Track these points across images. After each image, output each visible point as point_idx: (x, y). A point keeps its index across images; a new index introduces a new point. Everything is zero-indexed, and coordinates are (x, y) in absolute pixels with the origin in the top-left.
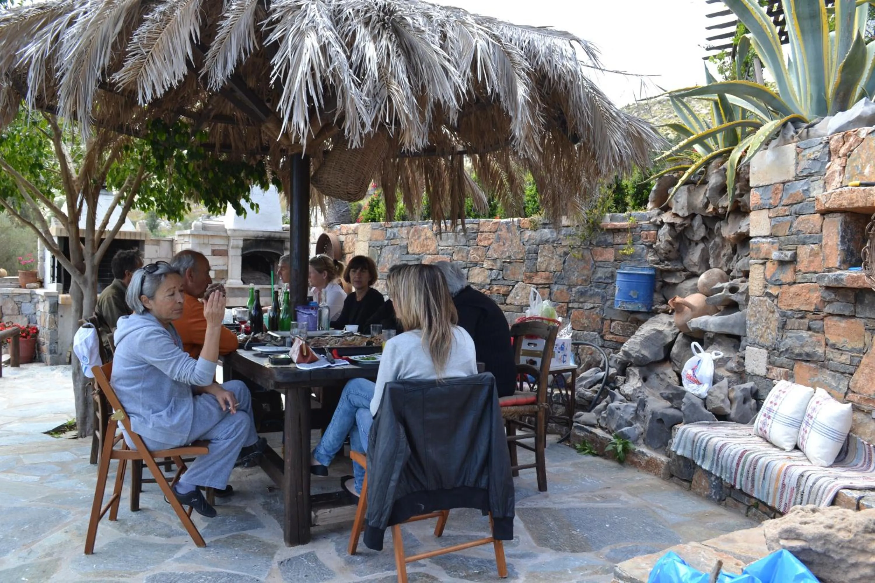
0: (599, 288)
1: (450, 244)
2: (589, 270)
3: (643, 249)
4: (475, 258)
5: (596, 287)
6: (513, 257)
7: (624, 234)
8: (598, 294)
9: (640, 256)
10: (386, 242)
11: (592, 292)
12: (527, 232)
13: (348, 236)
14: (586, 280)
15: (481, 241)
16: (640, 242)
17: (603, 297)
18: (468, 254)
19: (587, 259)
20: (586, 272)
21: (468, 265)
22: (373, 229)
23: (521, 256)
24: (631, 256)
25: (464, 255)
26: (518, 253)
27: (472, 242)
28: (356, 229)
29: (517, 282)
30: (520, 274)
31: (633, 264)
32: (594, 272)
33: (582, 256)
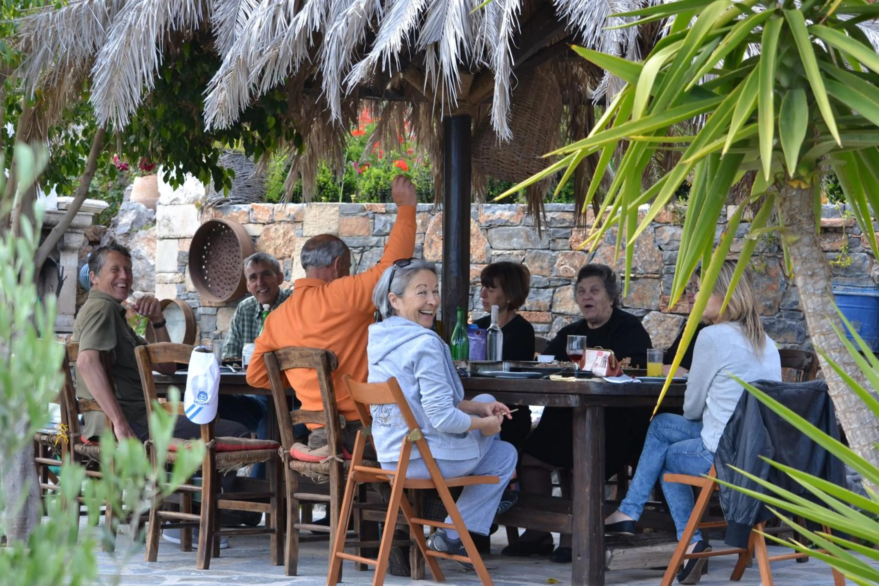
0: (792, 319)
1: (515, 246)
2: (777, 291)
3: (865, 259)
4: (566, 270)
5: (787, 317)
6: (640, 270)
7: (834, 236)
8: (791, 328)
9: (859, 269)
10: (376, 239)
11: (781, 326)
12: (666, 228)
13: (273, 227)
14: (770, 307)
15: (578, 241)
16: (860, 248)
17: (800, 333)
18: (552, 264)
19: (773, 273)
20: (771, 294)
21: (553, 283)
22: (343, 214)
23: (655, 268)
24: (847, 270)
25: (545, 265)
26: (651, 264)
27: (561, 243)
28: (301, 212)
29: (648, 311)
30: (653, 298)
31: (848, 281)
32: (784, 295)
33: (767, 268)
